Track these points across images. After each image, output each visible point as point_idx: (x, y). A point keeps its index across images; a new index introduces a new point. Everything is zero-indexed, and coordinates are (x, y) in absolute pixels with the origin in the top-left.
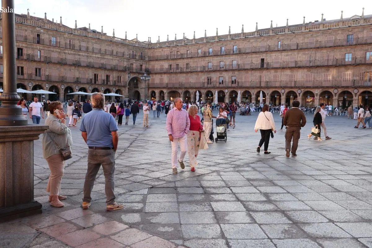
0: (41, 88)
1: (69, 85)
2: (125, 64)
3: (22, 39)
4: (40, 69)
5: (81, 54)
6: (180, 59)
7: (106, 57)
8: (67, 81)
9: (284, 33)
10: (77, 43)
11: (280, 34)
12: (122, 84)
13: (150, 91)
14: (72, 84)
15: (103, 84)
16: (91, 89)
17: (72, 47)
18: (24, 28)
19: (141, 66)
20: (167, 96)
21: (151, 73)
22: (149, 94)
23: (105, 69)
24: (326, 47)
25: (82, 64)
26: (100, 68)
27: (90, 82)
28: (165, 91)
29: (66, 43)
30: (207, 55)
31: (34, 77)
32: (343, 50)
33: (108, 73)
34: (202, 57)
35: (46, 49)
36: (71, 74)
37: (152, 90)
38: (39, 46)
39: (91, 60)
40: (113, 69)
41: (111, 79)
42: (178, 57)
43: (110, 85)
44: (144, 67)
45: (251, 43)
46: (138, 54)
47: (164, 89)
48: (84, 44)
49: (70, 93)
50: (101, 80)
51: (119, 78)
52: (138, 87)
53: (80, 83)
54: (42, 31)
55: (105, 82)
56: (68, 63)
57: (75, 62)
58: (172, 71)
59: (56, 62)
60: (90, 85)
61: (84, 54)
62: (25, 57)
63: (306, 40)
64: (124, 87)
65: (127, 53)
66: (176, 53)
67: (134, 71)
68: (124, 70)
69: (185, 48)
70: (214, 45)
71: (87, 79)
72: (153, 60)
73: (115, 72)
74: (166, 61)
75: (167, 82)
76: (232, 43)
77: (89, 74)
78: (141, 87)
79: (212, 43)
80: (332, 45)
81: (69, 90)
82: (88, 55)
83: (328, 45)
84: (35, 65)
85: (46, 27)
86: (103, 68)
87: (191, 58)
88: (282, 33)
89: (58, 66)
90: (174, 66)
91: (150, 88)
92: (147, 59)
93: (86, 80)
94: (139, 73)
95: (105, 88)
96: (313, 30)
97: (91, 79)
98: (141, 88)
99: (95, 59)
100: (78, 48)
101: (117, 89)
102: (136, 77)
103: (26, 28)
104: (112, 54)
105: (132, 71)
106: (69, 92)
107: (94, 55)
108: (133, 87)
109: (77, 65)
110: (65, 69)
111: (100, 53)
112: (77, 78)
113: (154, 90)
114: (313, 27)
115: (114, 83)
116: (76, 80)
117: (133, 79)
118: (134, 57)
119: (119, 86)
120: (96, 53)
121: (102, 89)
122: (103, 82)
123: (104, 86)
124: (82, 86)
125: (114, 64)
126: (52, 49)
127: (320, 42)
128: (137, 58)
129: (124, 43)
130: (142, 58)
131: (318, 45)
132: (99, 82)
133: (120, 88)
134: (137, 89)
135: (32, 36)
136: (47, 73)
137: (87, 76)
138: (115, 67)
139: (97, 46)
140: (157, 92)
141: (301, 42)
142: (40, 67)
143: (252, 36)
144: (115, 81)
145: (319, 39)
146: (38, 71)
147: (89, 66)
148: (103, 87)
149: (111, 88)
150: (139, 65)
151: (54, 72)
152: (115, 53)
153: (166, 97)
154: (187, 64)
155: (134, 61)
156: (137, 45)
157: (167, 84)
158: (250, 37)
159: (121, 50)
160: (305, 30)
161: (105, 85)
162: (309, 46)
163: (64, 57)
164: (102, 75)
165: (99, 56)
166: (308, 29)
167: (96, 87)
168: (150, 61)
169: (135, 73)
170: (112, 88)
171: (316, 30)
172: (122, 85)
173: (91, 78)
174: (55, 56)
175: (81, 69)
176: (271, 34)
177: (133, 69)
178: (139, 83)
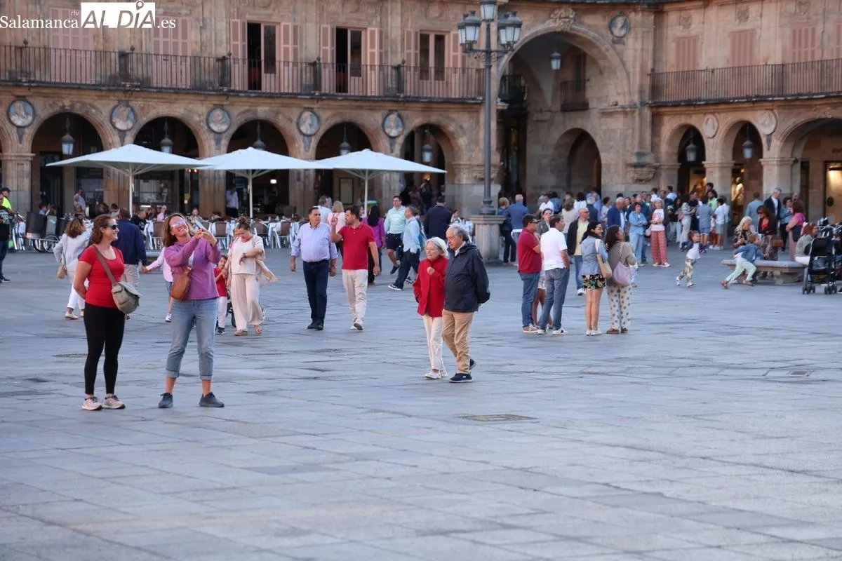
1: (66, 102)
8: (55, 79)
12: (455, 87)
13: (669, 126)
14: (89, 98)
15: (311, 92)
16: (222, 124)
20: (782, 162)
22: (664, 148)
27: (213, 78)
28: (765, 123)
33: (344, 13)
37: (683, 120)
41: (370, 52)
43: (365, 99)
47: (759, 113)
49: (75, 155)
50: (295, 64)
51: (430, 43)
52: (584, 107)
53: (145, 87)
55: (329, 76)
60: (215, 101)
64: (467, 104)
71: (195, 58)
73: (396, 4)
75: (777, 59)
77: (211, 28)
78: (604, 105)
81: (68, 137)
91: (665, 105)
93: (186, 67)
95: (329, 117)
97: (223, 60)
98: (605, 114)
101: (416, 120)
102: (564, 34)
106: (67, 148)
108: (557, 107)
112: (123, 55)
113: (694, 121)
115: (392, 84)
116: (115, 68)
119: (430, 104)
121: (305, 129)
122: (308, 78)
123: (315, 106)
124: (161, 109)
132: (285, 76)
133: (434, 118)
134: (578, 122)
137: (195, 37)
140: (713, 129)
144: (398, 68)
148: (307, 114)
149: (369, 120)
153: (776, 169)
157: (781, 71)
161: (320, 99)
167: (263, 111)
170: (378, 117)
172: (455, 93)
173: (222, 52)
178: (590, 72)
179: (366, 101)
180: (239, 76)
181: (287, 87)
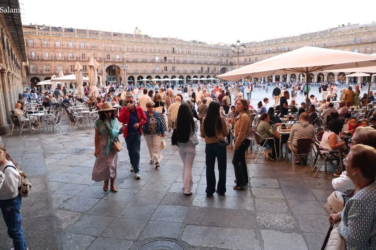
0: (167, 77)
1: (189, 75)
2: (218, 60)
3: (166, 52)
4: (174, 67)
5: (194, 56)
6: (252, 55)
7: (207, 57)
8: (187, 73)
9: (316, 37)
10: (192, 51)
11: (314, 38)
14: (191, 74)
17: (189, 53)
18: (167, 46)
19: (227, 60)
21: (234, 65)
23: (207, 64)
24: (342, 46)
25: (195, 62)
26: (204, 64)
29: (187, 52)
30: (269, 52)
31: (172, 72)
32: (352, 47)
33: (208, 66)
34: (265, 53)
35: (177, 56)
36: (189, 69)
38: (174, 55)
39: (199, 60)
40: (211, 64)
41: (210, 69)
42: (250, 54)
44: (229, 61)
45: (296, 44)
46: (225, 53)
48: (195, 51)
50: (205, 70)
51: (215, 69)
53: (194, 73)
54: (175, 46)
55: (207, 71)
56: (180, 62)
57: (191, 62)
58: (247, 63)
59: (182, 62)
60: (199, 74)
61: (196, 56)
62: (168, 61)
63: (330, 42)
65: (219, 54)
66: (249, 52)
67: (223, 64)
68: (218, 64)
69: (254, 48)
70: (273, 46)
72: (235, 57)
73: (212, 65)
74: (243, 57)
76: (284, 44)
77: (199, 68)
79: (272, 45)
80: (345, 44)
82: (198, 57)
83: (343, 44)
84: (172, 65)
85: (177, 44)
86: (206, 63)
87: (259, 54)
88: (315, 38)
89: (183, 64)
90: (248, 60)
92: (231, 56)
93: (197, 71)
94: (226, 65)
95: (207, 75)
96: (334, 35)
97: (200, 71)
99: (202, 59)
100: (193, 54)
102: (225, 68)
103: (168, 46)
104: (210, 55)
105: (222, 64)
107: (201, 57)
109: (192, 63)
110: (187, 66)
111: (204, 55)
112: (192, 70)
114: (334, 33)
117: (223, 69)
118: (223, 55)
119: (215, 74)
120: (202, 55)
124: (195, 75)
125: (212, 61)
126: (180, 56)
127: (339, 42)
128: (225, 56)
129: (217, 47)
130: (228, 56)
131: (337, 45)
132: (204, 72)
135: (171, 50)
136: (178, 69)
137: (198, 69)
138: (212, 63)
139: (202, 51)
141: (327, 43)
142: (174, 66)
143: (296, 40)
144: (212, 71)
145: (338, 41)
146: (174, 68)
147: (199, 63)
149: (210, 75)
150: (226, 60)
151: (180, 68)
152: (212, 54)
154: (256, 58)
155: (223, 58)
156: (225, 48)
158: (295, 40)
159: (215, 52)
160: (330, 35)
162: (332, 45)
163: (186, 59)
164: (205, 68)
165: (204, 57)
166: (331, 35)
168: (232, 57)
169: (224, 65)
171: (336, 35)
172: (217, 73)
174: (181, 59)
175: (194, 65)
176: (308, 38)
177: (222, 63)
178: (226, 70)
179: (210, 74)
180: (201, 72)
181: (204, 73)
